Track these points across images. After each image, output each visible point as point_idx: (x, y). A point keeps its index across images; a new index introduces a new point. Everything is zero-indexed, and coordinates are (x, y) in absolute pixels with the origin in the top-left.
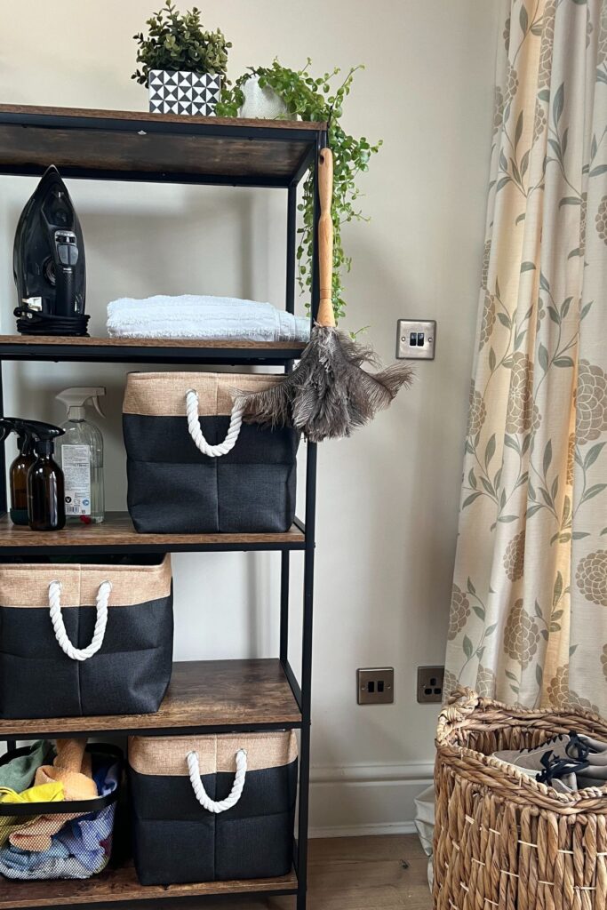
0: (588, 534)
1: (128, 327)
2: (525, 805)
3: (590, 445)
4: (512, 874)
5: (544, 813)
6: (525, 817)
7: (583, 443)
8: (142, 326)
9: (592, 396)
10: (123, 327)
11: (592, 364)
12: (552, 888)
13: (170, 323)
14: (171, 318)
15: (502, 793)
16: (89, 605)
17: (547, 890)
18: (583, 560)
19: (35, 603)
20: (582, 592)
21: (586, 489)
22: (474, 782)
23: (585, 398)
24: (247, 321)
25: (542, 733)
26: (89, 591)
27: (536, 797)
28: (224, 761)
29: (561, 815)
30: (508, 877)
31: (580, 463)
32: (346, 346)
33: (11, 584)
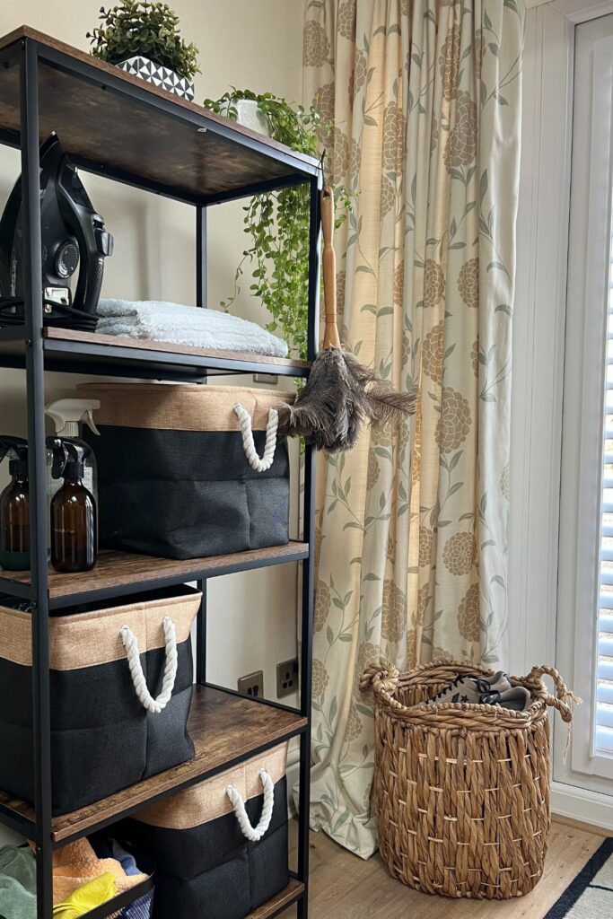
0: (450, 522)
1: (162, 333)
2: (499, 731)
3: (454, 452)
4: (493, 790)
5: (513, 732)
6: (502, 739)
7: (448, 451)
8: (173, 333)
9: (455, 415)
10: (157, 334)
11: (456, 390)
12: (520, 787)
13: (194, 332)
14: (196, 328)
15: (480, 728)
16: (156, 648)
17: (518, 790)
18: (447, 542)
19: (109, 656)
20: (447, 567)
21: (452, 485)
22: (451, 729)
23: (451, 417)
24: (249, 338)
25: (419, 687)
26: (153, 631)
27: (507, 722)
28: (252, 787)
29: (523, 729)
30: (490, 792)
31: (446, 467)
32: (355, 367)
33: (78, 640)
